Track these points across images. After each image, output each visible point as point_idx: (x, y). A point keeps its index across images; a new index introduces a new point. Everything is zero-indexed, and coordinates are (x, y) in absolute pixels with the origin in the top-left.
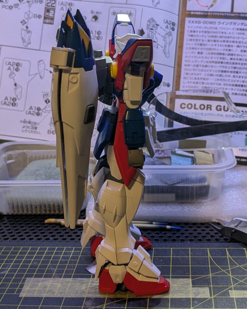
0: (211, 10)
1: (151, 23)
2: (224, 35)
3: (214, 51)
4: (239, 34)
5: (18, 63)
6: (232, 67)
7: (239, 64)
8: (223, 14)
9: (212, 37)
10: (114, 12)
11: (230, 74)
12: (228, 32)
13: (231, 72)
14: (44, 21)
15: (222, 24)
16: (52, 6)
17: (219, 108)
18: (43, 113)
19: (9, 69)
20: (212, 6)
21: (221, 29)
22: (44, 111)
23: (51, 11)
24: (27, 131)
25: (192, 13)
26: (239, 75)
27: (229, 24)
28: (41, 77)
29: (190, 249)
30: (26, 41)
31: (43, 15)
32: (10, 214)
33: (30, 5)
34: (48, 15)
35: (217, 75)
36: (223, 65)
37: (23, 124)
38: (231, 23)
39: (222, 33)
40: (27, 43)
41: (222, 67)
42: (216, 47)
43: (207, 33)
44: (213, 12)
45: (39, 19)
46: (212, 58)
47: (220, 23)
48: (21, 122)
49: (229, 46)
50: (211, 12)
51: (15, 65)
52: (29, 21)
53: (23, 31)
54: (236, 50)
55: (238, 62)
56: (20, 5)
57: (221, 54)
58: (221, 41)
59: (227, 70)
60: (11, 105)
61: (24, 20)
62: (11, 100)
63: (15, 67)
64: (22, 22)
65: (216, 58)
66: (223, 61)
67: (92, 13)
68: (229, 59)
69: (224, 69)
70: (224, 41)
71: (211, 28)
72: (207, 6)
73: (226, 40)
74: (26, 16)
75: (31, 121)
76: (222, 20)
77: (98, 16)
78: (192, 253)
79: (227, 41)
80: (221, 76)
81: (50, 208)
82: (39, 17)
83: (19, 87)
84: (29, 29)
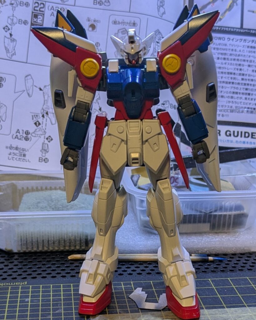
0: (220, 24)
1: (157, 35)
2: (234, 52)
3: (224, 71)
4: (250, 52)
6: (244, 88)
7: (251, 85)
8: (232, 30)
9: (222, 54)
10: (115, 20)
11: (241, 96)
12: (238, 49)
13: (243, 94)
14: (30, 28)
15: (232, 41)
16: (40, 11)
17: (228, 133)
18: (32, 137)
20: (220, 19)
21: (231, 46)
22: (33, 135)
23: (39, 17)
24: (14, 159)
26: (251, 97)
27: (239, 41)
28: (28, 94)
30: (10, 52)
31: (29, 21)
33: (14, 8)
34: (36, 21)
35: (228, 97)
36: (234, 85)
37: (9, 151)
38: (242, 40)
39: (232, 50)
40: (11, 54)
41: (233, 88)
42: (226, 66)
43: (216, 49)
44: (222, 27)
45: (25, 26)
46: (222, 77)
47: (230, 39)
48: (7, 147)
49: (240, 65)
50: (219, 27)
52: (13, 27)
53: (6, 38)
54: (247, 70)
55: (250, 82)
57: (231, 73)
58: (232, 59)
59: (239, 91)
61: (7, 26)
64: (4, 28)
65: (227, 78)
66: (234, 81)
67: (89, 20)
68: (241, 79)
69: (236, 91)
70: (234, 60)
71: (220, 44)
73: (236, 58)
74: (10, 21)
75: (19, 147)
76: (232, 36)
77: (96, 25)
79: (238, 60)
80: (232, 97)
82: (25, 23)
83: (4, 106)
84: (13, 37)
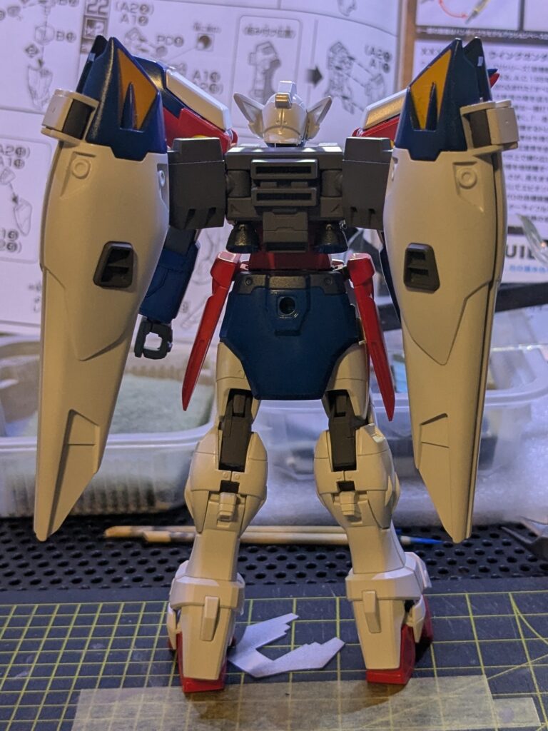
0: (474, 23)
1: (336, 54)
2: (503, 82)
4: (538, 79)
5: (21, 148)
6: (524, 157)
7: (540, 148)
8: (500, 35)
10: (249, 26)
11: (518, 172)
12: (513, 75)
13: (522, 167)
14: (81, 47)
15: (499, 58)
16: (100, 13)
20: (475, 14)
23: (98, 24)
25: (430, 31)
26: (539, 174)
27: (514, 58)
29: (467, 595)
30: (39, 96)
31: (78, 34)
32: (17, 515)
33: (47, 10)
34: (90, 34)
37: (35, 295)
38: (520, 55)
40: (40, 101)
44: (478, 29)
45: (69, 44)
47: (495, 54)
48: (30, 288)
50: (472, 29)
51: (14, 153)
52: (45, 47)
53: (30, 71)
54: (532, 117)
55: (539, 143)
56: (22, 10)
58: (498, 96)
59: (512, 163)
60: (5, 247)
61: (32, 46)
62: (4, 236)
63: (14, 157)
64: (27, 50)
67: (197, 28)
70: (504, 97)
72: (464, 16)
73: (509, 93)
74: (38, 35)
76: (499, 49)
77: (210, 36)
78: (475, 608)
79: (512, 97)
81: (115, 499)
82: (70, 37)
83: (25, 205)
84: (45, 66)
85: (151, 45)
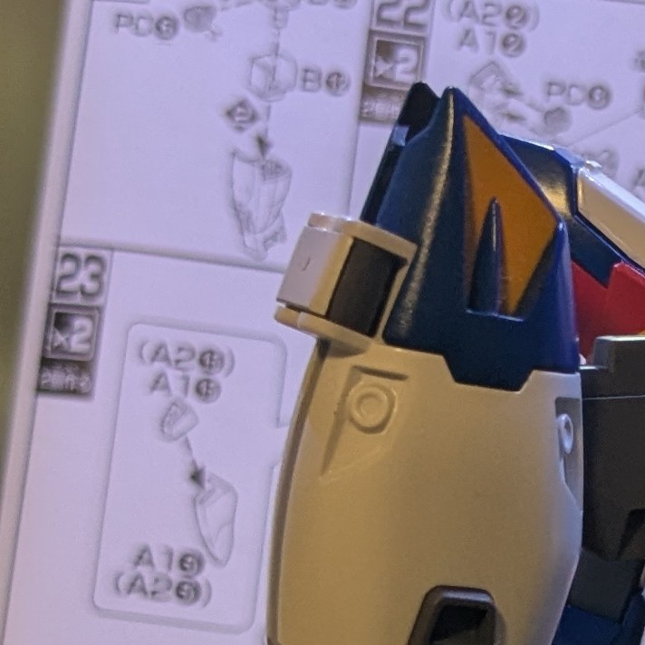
5: (212, 353)
14: (362, 108)
16: (408, 24)
19: (158, 383)
23: (402, 53)
30: (259, 224)
31: (353, 73)
33: (279, 16)
34: (388, 76)
40: (260, 237)
45: (334, 100)
51: (195, 363)
52: (274, 105)
53: (237, 163)
56: (219, 14)
60: (171, 593)
61: (243, 104)
62: (169, 566)
63: (196, 374)
64: (230, 114)
74: (258, 78)
82: (334, 82)
83: (219, 490)
84: (273, 153)
85: (531, 105)
